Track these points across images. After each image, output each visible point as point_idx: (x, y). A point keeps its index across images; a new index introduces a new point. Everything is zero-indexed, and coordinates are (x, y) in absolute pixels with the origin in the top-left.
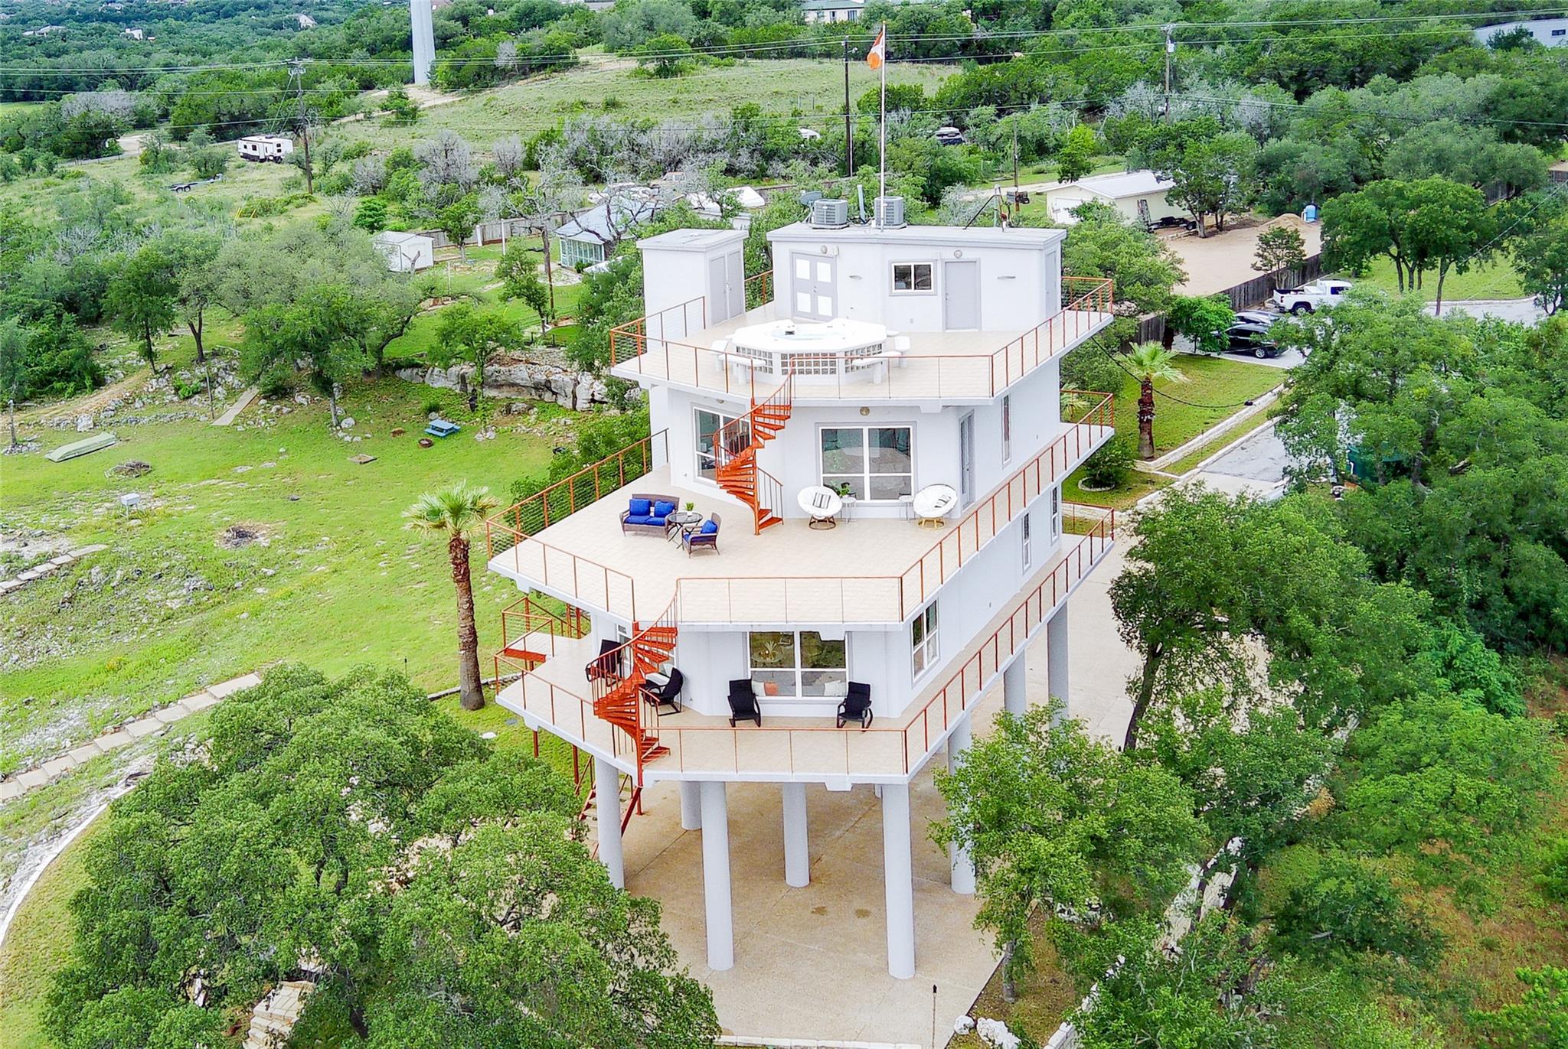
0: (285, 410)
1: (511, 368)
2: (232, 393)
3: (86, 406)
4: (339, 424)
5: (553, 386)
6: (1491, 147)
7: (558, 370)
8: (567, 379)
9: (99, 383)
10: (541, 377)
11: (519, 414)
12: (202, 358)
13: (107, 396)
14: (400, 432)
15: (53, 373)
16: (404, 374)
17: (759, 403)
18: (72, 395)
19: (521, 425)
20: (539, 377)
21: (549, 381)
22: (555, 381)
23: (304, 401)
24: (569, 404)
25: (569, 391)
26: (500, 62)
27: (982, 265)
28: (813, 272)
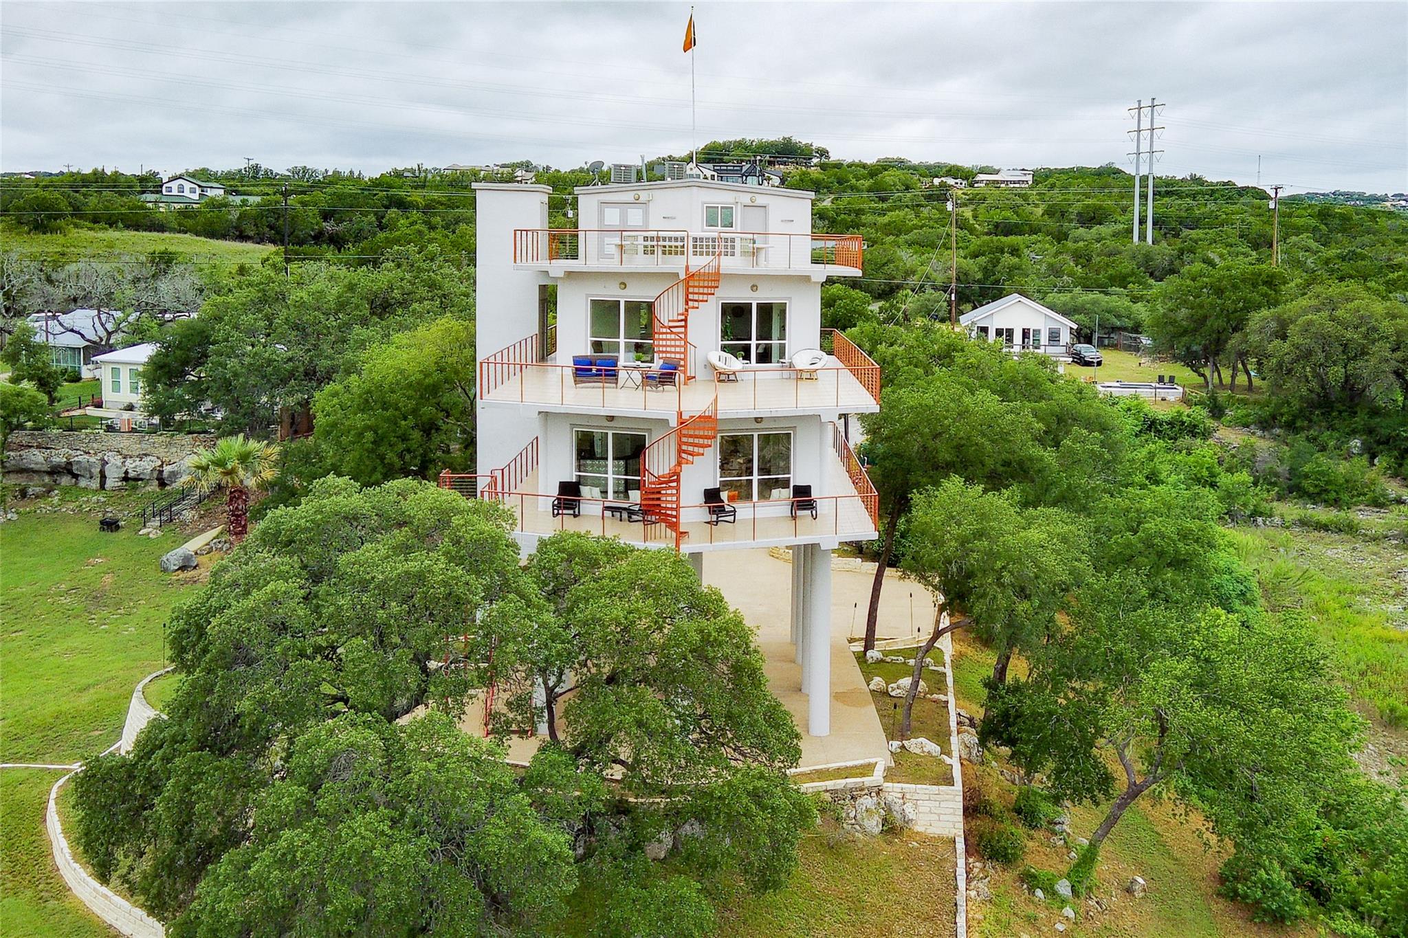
1: (21, 453)
5: (74, 468)
7: (79, 452)
8: (92, 460)
10: (59, 459)
11: (37, 497)
17: (692, 270)
19: (44, 506)
20: (58, 460)
21: (70, 464)
22: (79, 462)
24: (95, 484)
25: (96, 471)
27: (771, 209)
28: (624, 217)
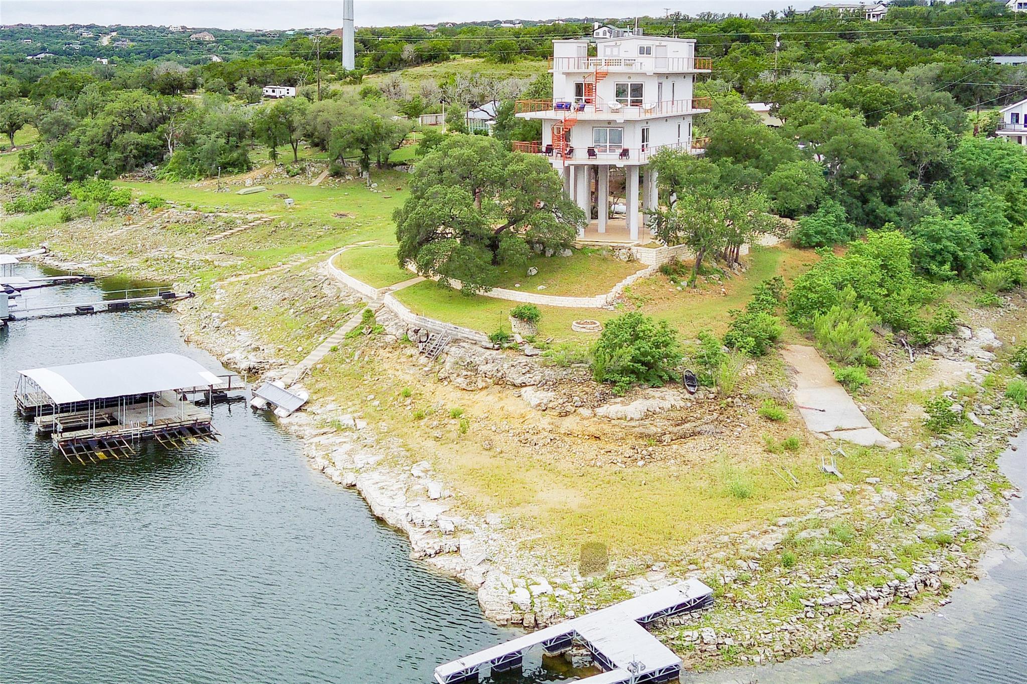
0: (342, 181)
2: (316, 174)
3: (247, 178)
4: (370, 185)
6: (930, 93)
9: (249, 169)
12: (296, 161)
13: (256, 173)
14: (400, 189)
15: (228, 163)
16: (398, 168)
18: (237, 173)
23: (350, 178)
26: (405, 56)
27: (668, 47)
28: (612, 51)
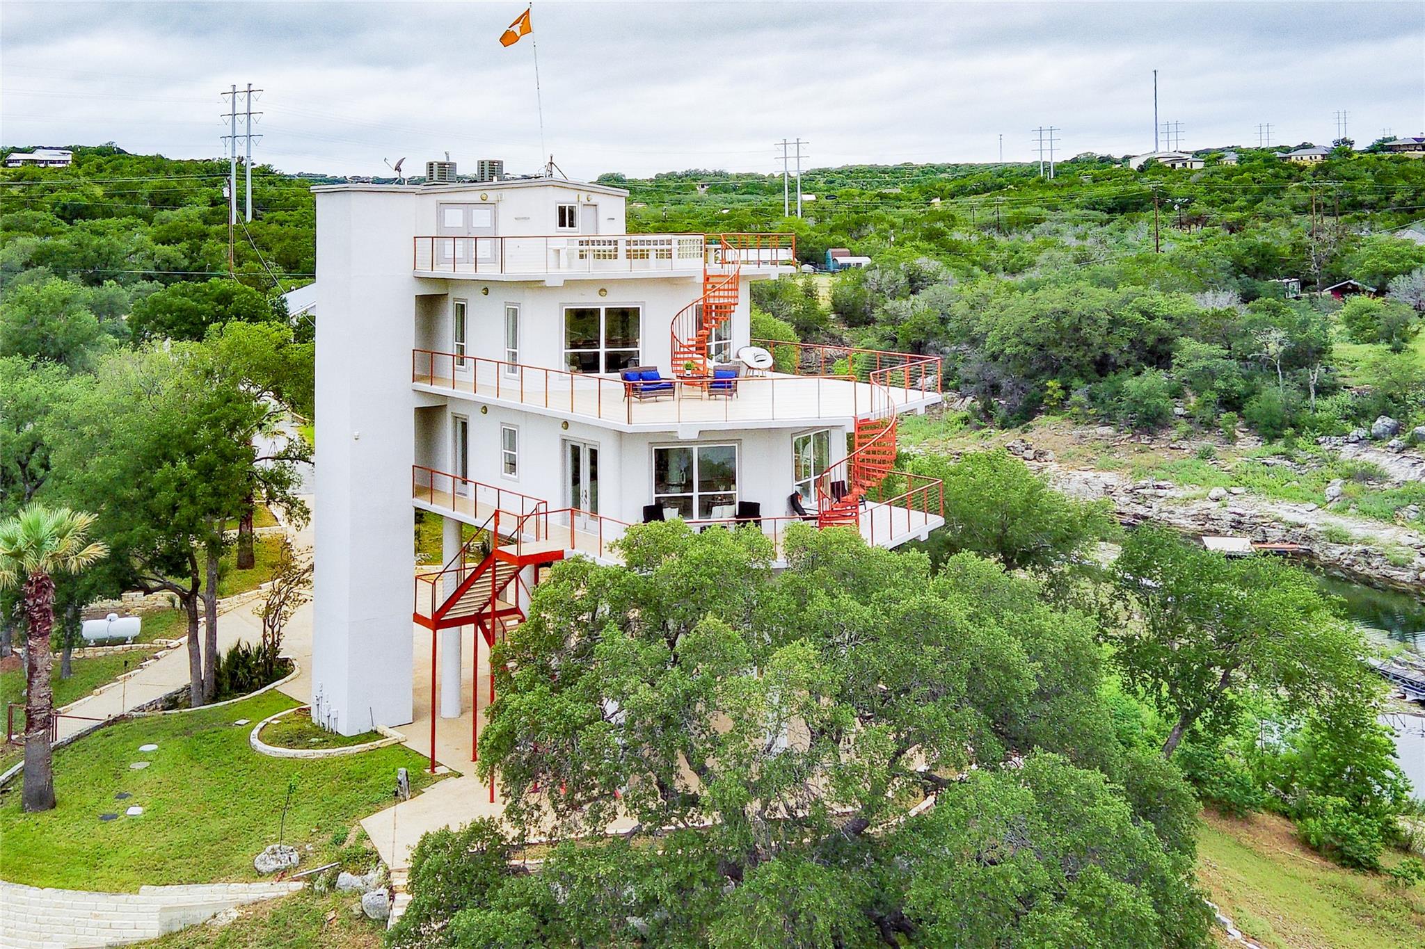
27: (600, 208)
28: (468, 219)
